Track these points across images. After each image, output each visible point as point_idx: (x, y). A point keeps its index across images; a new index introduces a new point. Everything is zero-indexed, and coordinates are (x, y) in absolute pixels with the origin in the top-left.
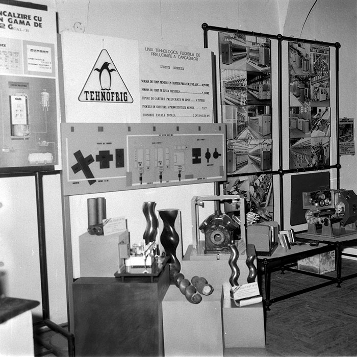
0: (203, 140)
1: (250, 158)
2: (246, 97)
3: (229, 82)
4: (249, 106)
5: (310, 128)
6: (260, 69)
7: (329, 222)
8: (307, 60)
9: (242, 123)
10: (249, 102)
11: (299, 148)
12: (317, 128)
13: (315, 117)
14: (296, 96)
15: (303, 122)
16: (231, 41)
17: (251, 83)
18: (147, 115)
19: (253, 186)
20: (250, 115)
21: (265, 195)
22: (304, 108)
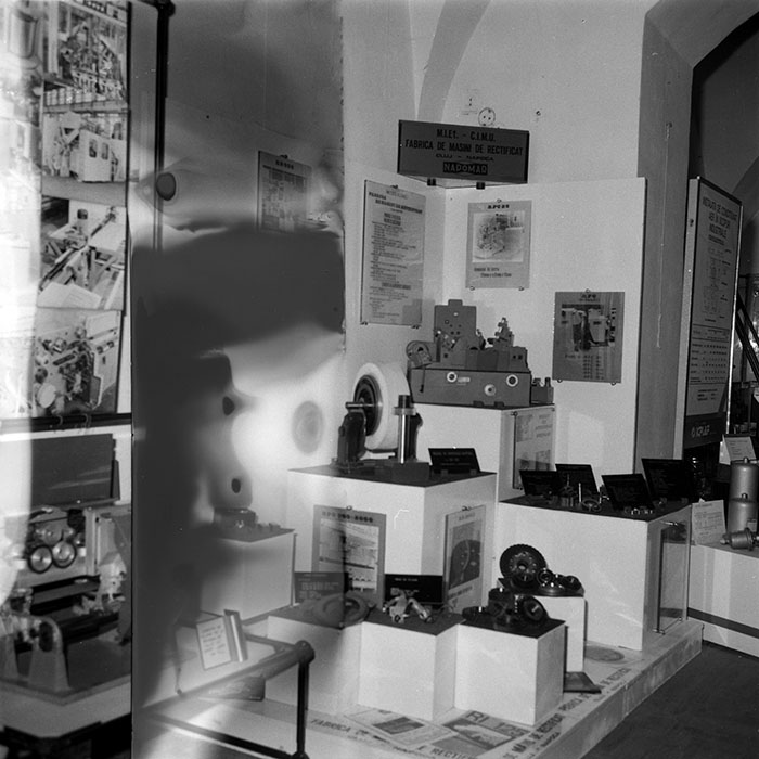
7: (57, 635)
13: (60, 234)
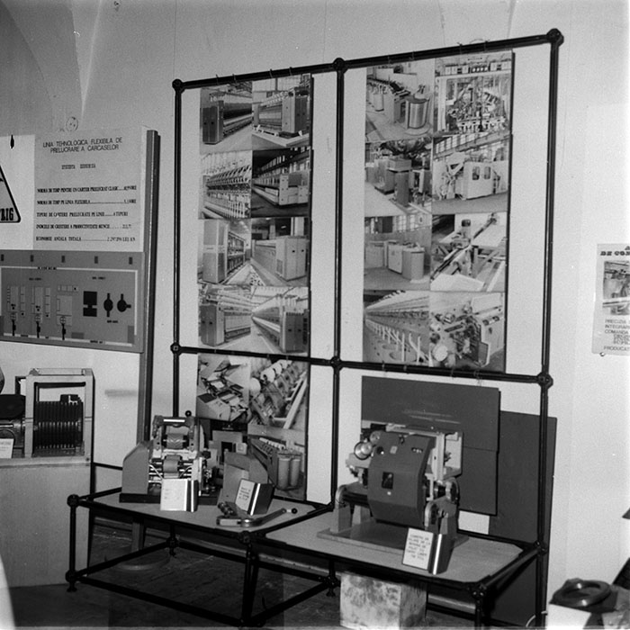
0: (101, 278)
1: (255, 322)
2: (249, 201)
3: (214, 177)
4: (253, 220)
5: (427, 268)
6: (284, 143)
8: (421, 102)
9: (238, 254)
10: (254, 212)
11: (391, 315)
12: (452, 267)
13: (448, 239)
14: (381, 191)
15: (403, 252)
16: (221, 98)
17: (261, 173)
18: (43, 238)
19: (258, 378)
20: (256, 237)
21: (286, 405)
22: (408, 220)
